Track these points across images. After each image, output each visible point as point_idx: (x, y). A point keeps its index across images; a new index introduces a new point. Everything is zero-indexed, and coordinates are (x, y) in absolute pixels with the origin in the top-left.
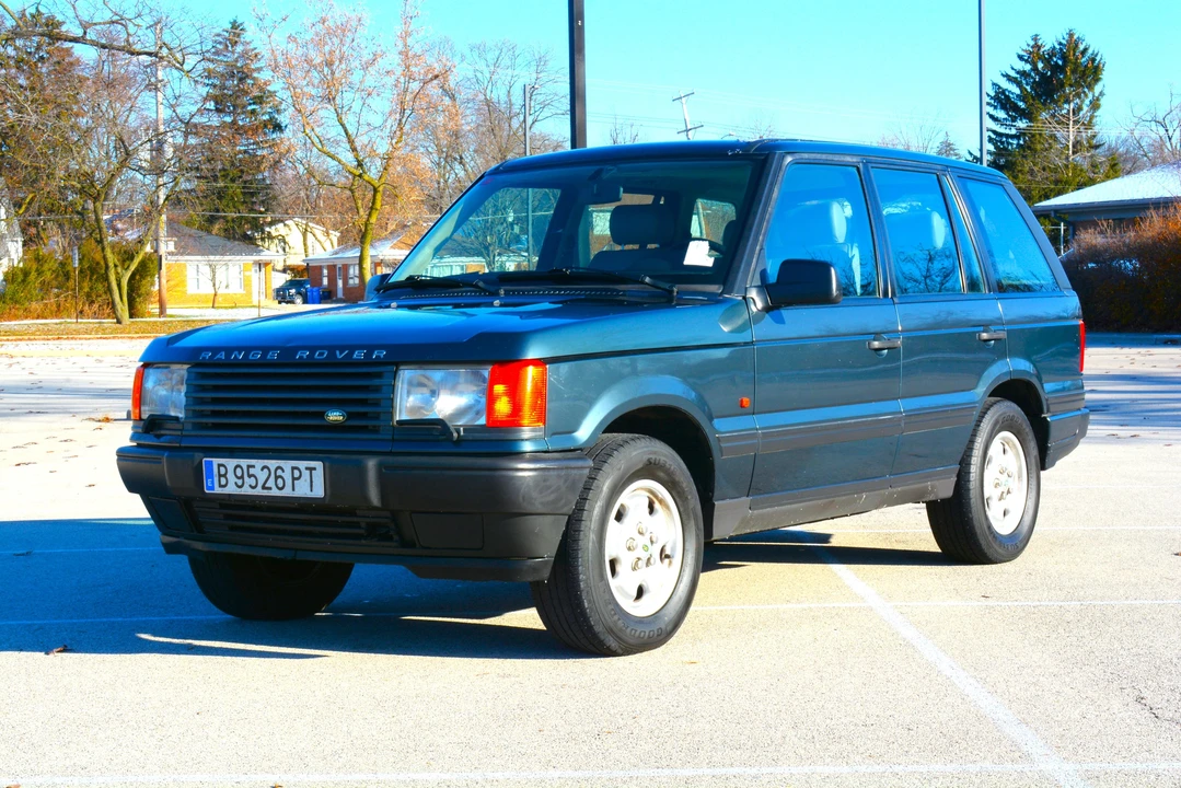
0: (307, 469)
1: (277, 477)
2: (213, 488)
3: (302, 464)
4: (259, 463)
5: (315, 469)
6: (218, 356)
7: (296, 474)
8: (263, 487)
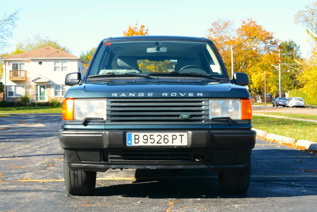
0: (180, 135)
1: (164, 139)
2: (131, 144)
3: (178, 134)
4: (157, 134)
5: (183, 135)
6: (122, 95)
7: (174, 137)
8: (158, 143)
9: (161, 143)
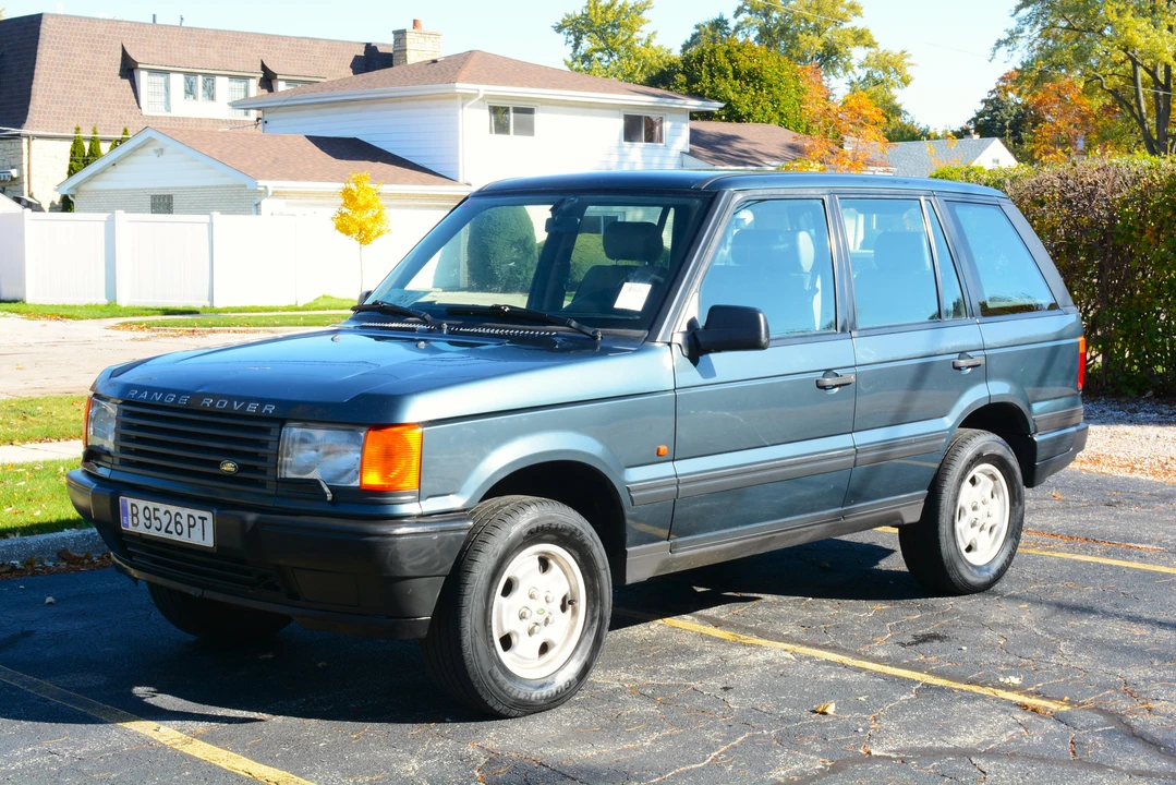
0: (200, 518)
1: (177, 523)
3: (197, 513)
4: (163, 507)
7: (191, 521)
8: (167, 531)
9: (171, 533)
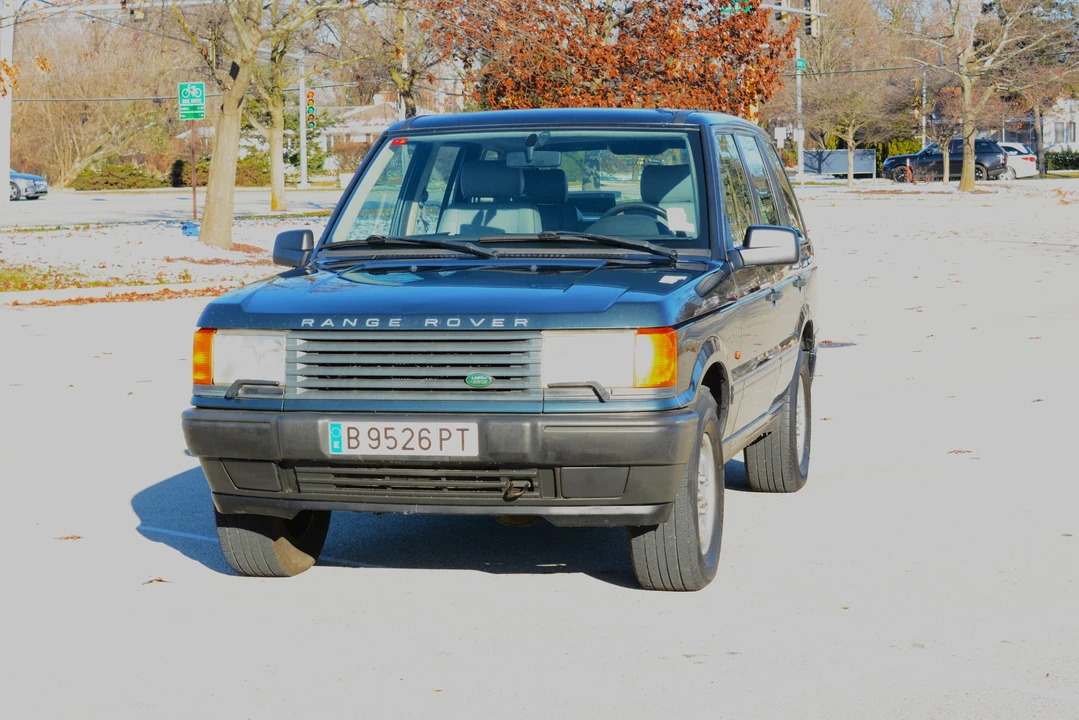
0: (458, 430)
1: (420, 439)
2: (340, 450)
3: (454, 426)
4: (401, 426)
5: (467, 430)
6: (325, 323)
7: (445, 435)
8: (404, 448)
9: (412, 449)
